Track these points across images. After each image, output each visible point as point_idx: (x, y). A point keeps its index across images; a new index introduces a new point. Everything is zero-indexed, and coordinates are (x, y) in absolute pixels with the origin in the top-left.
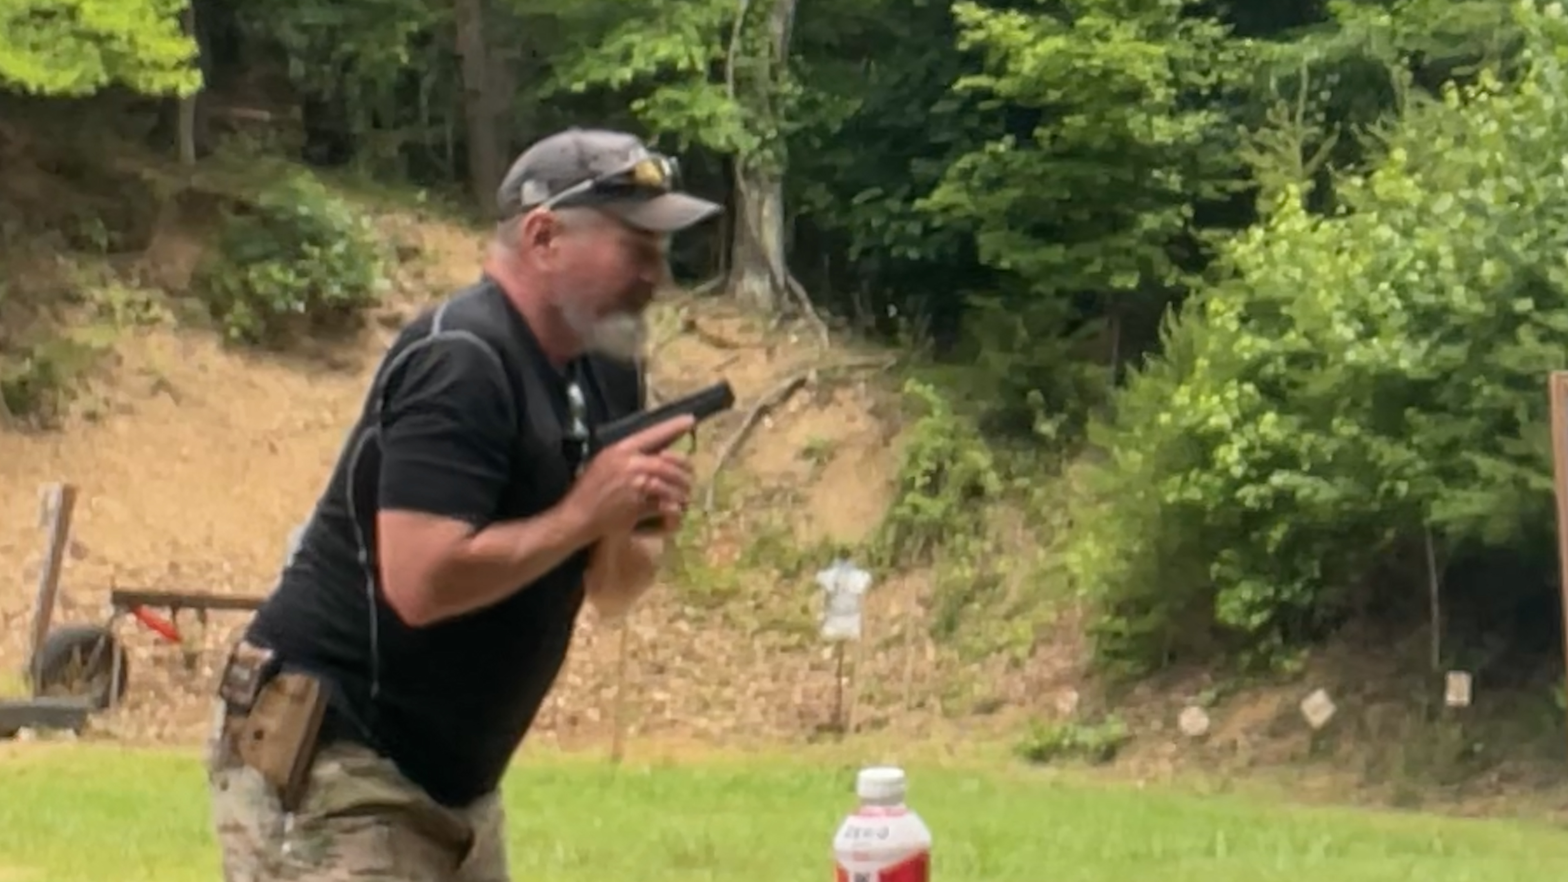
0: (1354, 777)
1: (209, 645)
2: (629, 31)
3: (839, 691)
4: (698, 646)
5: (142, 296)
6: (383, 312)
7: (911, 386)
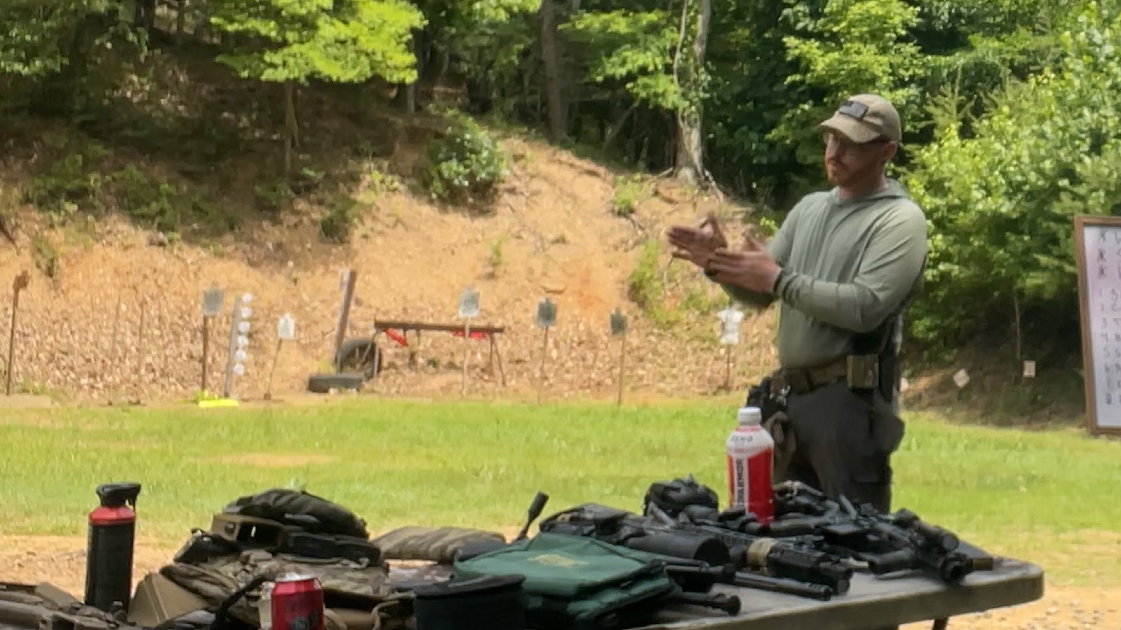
0: (978, 412)
1: (421, 347)
2: (626, 50)
3: (728, 370)
4: (660, 348)
5: (389, 178)
6: (506, 186)
7: (764, 221)
